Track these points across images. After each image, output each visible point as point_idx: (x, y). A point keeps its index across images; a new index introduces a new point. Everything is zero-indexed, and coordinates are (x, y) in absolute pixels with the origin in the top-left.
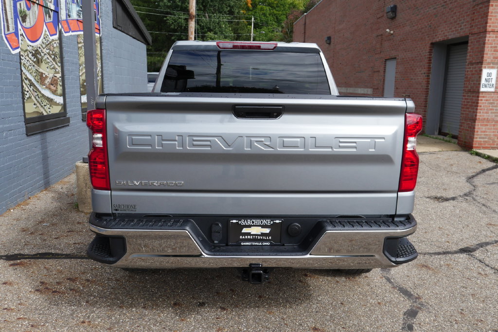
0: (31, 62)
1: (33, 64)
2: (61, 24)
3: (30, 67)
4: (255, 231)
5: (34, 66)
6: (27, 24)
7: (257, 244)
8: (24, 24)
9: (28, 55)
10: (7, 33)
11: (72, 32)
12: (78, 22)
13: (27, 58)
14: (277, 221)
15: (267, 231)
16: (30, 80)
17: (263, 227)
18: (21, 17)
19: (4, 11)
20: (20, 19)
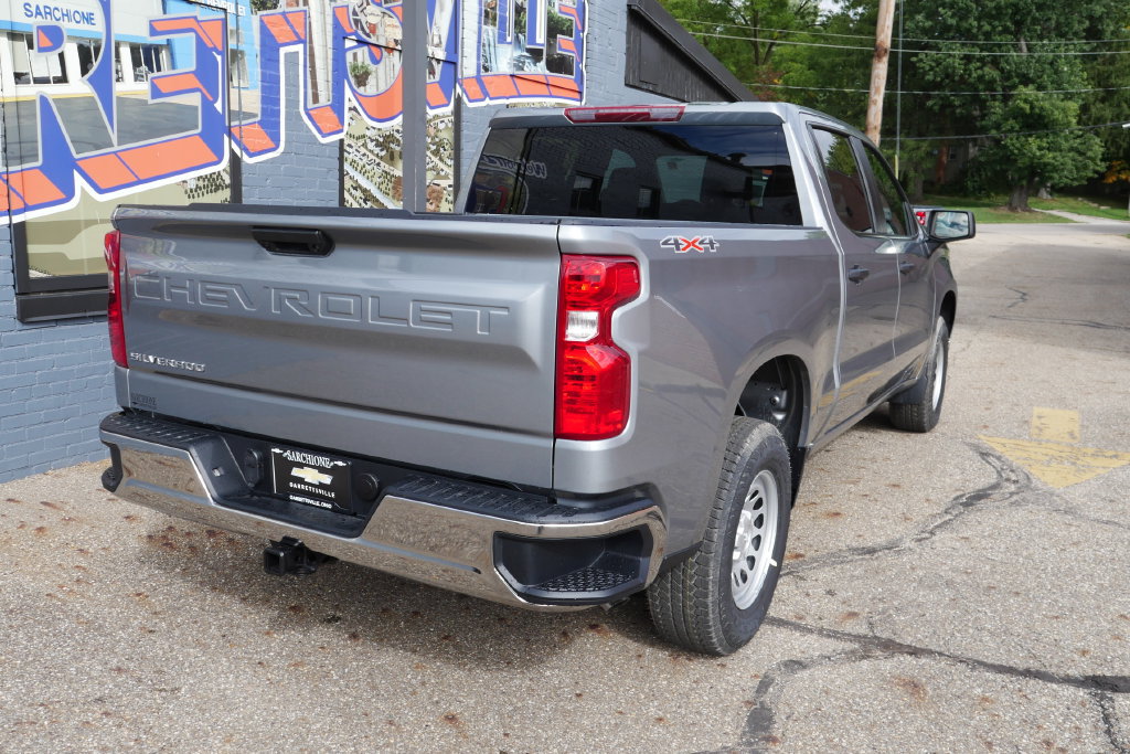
0: (371, 156)
1: (378, 161)
2: (461, 86)
3: (368, 167)
4: (311, 476)
5: (378, 164)
6: (370, 89)
7: (311, 502)
8: (361, 90)
9: (365, 145)
10: (310, 105)
11: (491, 99)
12: (515, 79)
13: (363, 150)
14: (340, 463)
15: (327, 479)
16: (364, 191)
17: (322, 470)
18: (356, 76)
19: (308, 69)
20: (353, 81)
